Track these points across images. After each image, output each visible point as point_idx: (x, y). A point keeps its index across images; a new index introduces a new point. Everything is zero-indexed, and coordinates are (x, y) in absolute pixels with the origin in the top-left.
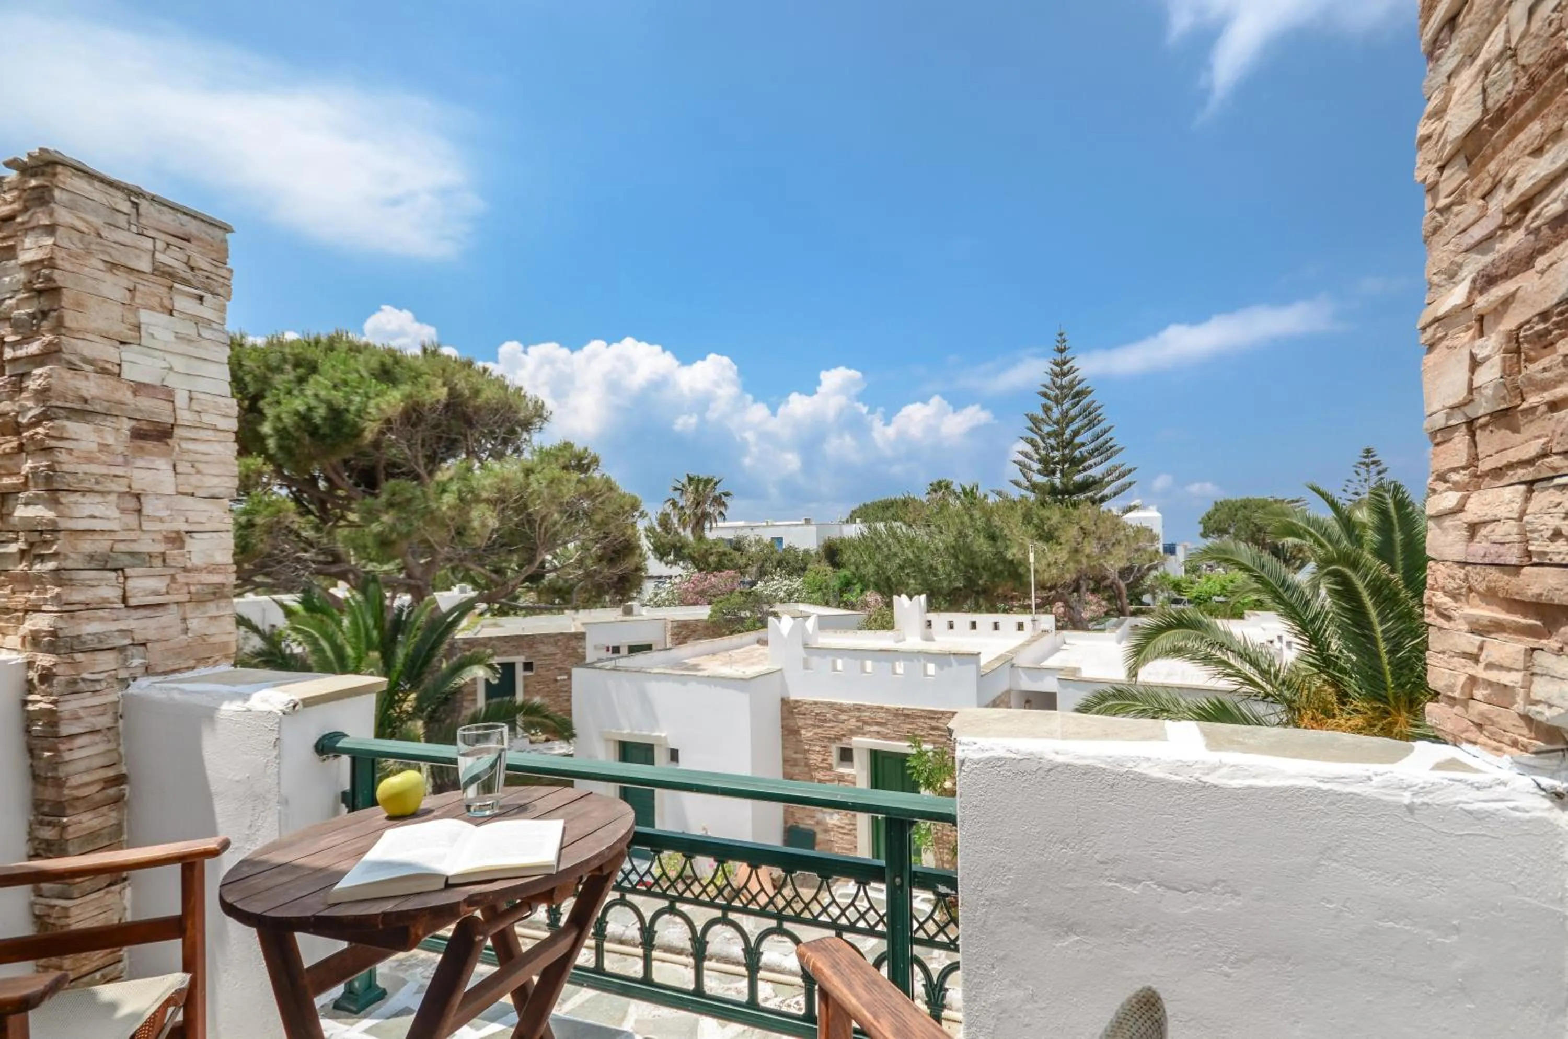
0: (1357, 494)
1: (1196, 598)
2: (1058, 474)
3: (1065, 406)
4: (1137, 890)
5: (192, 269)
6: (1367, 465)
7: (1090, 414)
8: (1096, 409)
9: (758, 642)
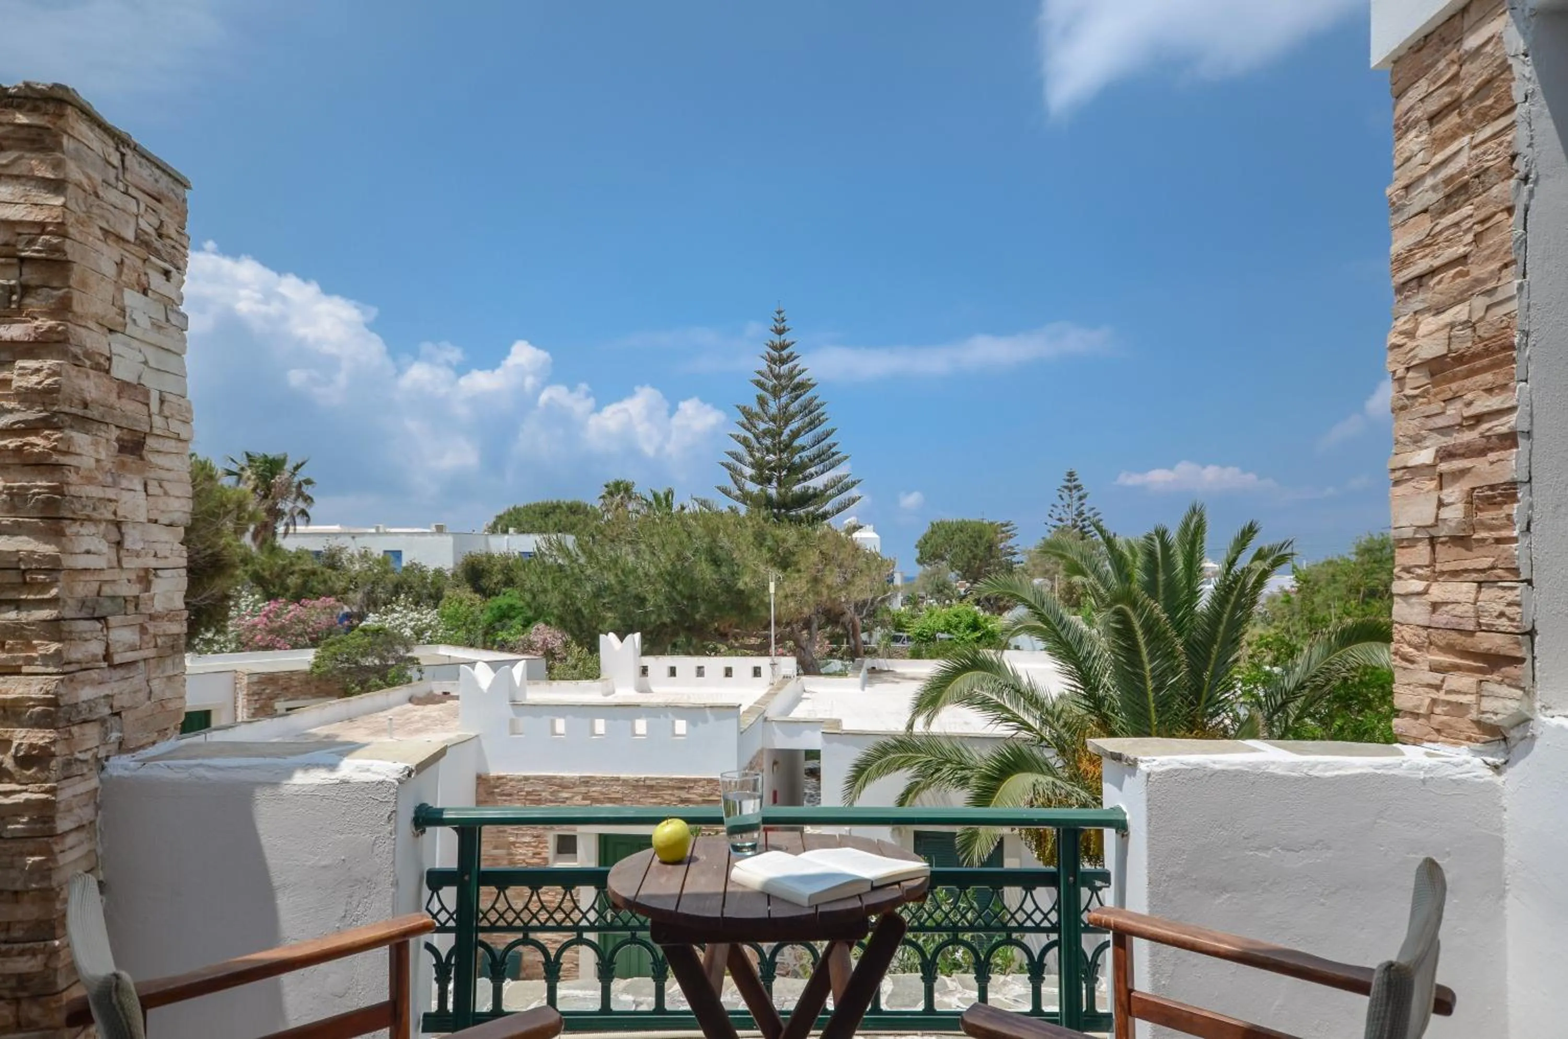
0: (1060, 520)
1: (920, 635)
2: (775, 484)
3: (784, 400)
4: (1267, 855)
5: (160, 236)
6: (1070, 490)
7: (811, 412)
8: (818, 407)
9: (410, 700)
